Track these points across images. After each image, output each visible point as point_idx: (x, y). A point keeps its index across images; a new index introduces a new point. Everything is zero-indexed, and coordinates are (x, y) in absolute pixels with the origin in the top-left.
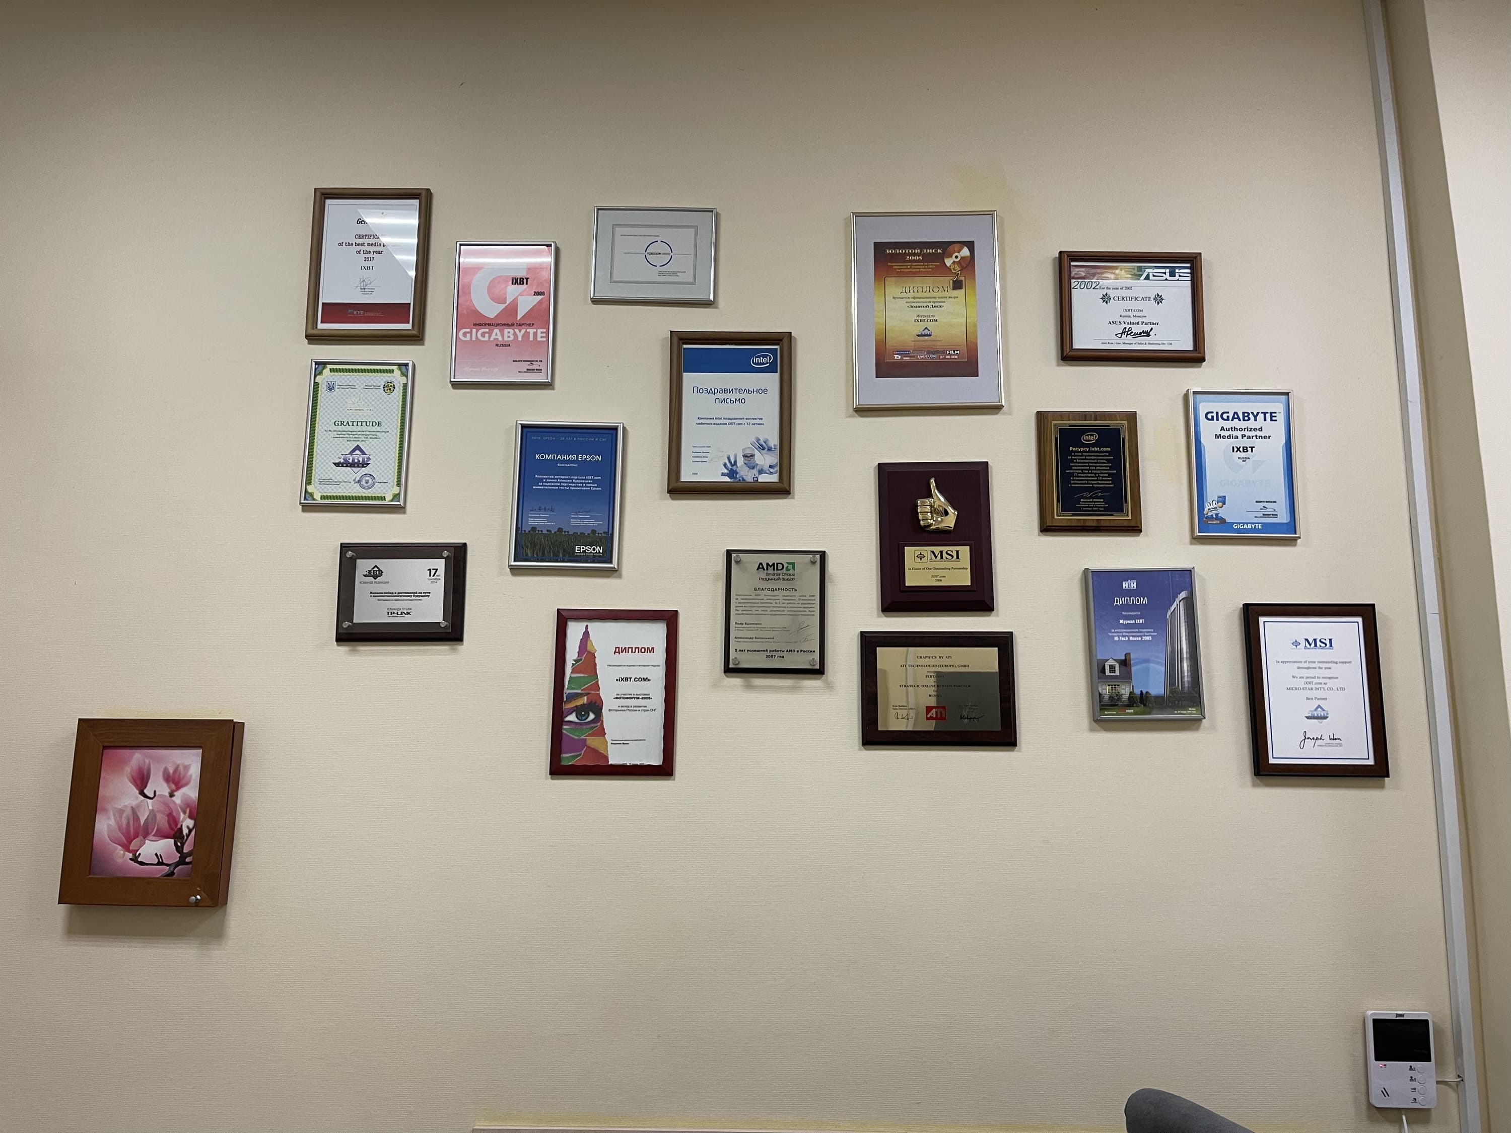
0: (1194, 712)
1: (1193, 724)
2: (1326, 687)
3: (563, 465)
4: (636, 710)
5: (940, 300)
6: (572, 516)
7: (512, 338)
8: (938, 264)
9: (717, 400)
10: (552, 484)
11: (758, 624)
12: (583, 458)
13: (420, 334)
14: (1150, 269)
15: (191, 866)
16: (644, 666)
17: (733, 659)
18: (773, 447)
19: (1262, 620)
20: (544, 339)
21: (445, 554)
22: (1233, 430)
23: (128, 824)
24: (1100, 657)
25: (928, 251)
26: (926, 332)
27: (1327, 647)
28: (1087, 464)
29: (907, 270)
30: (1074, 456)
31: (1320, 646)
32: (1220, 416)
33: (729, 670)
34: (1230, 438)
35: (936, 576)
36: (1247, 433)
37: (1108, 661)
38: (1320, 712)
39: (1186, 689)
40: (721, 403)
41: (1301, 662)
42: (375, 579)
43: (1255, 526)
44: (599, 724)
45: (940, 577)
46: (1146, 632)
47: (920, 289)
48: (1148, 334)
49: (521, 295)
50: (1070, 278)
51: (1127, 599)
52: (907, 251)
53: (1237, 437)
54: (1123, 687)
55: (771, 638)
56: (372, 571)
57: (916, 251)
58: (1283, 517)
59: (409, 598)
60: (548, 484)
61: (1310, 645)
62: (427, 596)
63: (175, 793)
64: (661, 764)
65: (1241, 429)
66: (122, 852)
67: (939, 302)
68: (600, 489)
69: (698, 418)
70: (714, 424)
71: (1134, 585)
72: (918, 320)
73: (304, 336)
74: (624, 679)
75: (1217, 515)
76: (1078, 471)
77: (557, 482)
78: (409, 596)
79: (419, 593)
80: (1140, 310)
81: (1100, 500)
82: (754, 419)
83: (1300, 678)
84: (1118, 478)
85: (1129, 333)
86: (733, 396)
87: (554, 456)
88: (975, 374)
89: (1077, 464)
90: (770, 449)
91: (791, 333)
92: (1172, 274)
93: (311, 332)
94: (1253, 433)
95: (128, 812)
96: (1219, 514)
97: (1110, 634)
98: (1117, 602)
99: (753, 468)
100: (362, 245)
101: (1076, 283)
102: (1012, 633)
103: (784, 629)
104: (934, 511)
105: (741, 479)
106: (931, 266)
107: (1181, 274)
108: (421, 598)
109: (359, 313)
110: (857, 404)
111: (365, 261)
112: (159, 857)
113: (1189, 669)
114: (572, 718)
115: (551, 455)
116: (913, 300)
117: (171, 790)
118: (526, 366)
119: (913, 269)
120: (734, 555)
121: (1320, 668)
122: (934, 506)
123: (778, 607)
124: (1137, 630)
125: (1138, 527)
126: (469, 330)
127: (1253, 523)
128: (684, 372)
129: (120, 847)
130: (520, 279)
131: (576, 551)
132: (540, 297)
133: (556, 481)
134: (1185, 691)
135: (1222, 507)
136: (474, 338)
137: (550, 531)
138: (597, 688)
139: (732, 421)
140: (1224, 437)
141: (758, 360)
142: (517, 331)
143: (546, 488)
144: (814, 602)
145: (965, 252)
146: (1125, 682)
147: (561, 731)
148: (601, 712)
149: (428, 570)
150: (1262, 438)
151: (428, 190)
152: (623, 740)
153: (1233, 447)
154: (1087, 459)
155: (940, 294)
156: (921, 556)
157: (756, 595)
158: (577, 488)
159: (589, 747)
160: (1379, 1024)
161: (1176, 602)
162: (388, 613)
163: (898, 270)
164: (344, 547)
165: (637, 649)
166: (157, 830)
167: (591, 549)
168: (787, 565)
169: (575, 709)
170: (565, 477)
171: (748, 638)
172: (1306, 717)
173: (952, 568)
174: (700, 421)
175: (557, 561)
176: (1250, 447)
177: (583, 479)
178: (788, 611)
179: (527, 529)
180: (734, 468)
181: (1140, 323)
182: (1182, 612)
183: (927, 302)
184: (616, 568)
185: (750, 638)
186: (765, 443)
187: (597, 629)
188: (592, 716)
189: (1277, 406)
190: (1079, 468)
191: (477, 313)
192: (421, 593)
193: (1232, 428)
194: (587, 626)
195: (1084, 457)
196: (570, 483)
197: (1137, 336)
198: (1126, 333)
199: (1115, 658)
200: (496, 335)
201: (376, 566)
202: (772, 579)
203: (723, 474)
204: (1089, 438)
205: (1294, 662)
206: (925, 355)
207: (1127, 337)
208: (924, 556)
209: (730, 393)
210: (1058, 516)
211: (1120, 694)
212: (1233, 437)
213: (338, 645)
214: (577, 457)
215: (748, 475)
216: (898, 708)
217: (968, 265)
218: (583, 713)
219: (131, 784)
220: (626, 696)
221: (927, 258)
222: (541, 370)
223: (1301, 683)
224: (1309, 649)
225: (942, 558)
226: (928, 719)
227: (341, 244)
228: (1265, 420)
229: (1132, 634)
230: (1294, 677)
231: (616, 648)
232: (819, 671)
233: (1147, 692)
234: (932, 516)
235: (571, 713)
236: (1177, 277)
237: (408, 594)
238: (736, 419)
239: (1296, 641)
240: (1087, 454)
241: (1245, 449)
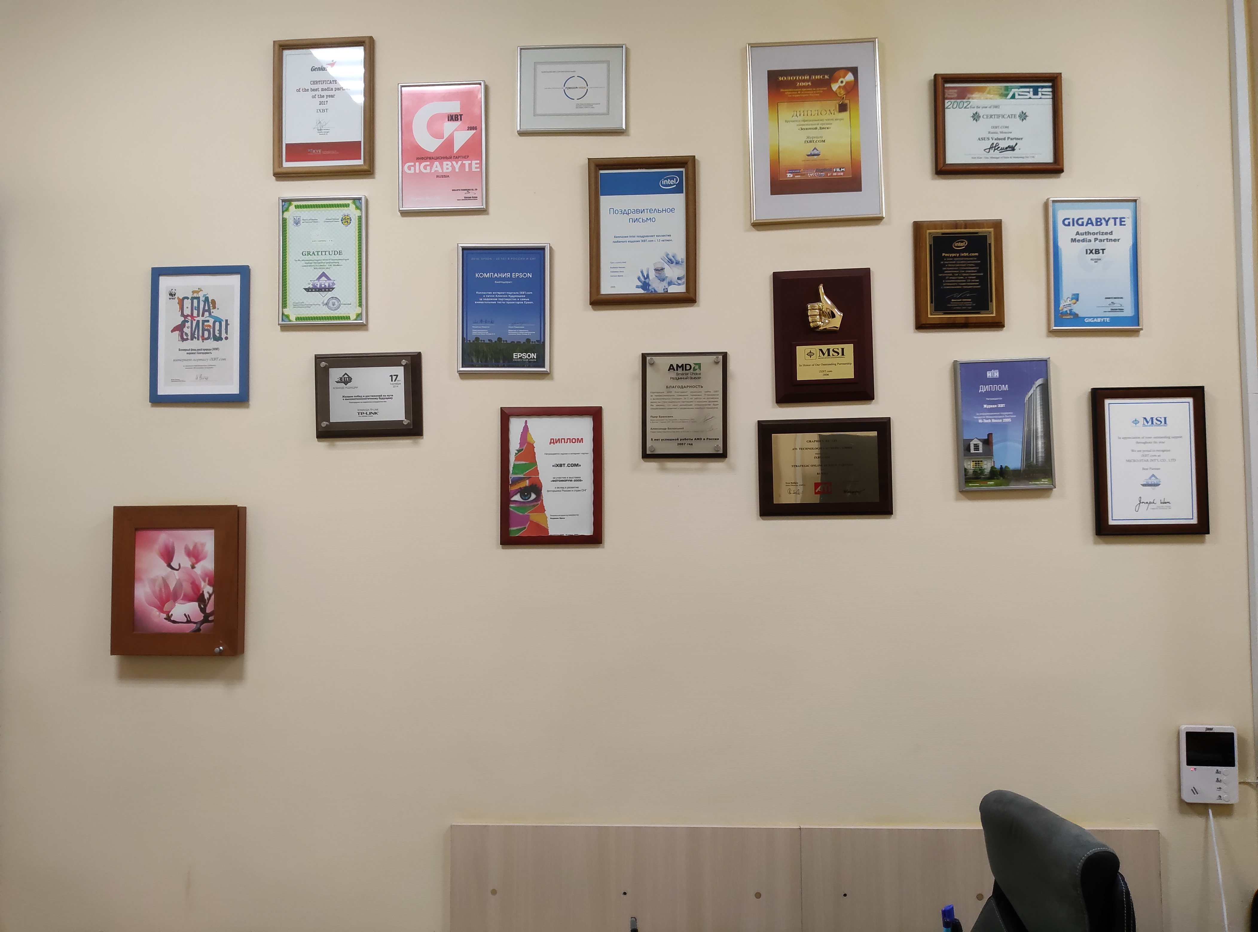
0: (1047, 483)
1: (1045, 492)
2: (1159, 458)
3: (500, 282)
4: (570, 491)
5: (829, 122)
6: (509, 327)
7: (450, 169)
8: (826, 89)
9: (631, 220)
10: (491, 299)
11: (670, 417)
12: (516, 275)
13: (371, 169)
14: (1015, 88)
15: (213, 623)
16: (575, 454)
17: (650, 447)
18: (680, 261)
19: (1107, 402)
20: (479, 170)
21: (404, 362)
22: (1087, 234)
23: (160, 590)
24: (965, 438)
25: (816, 77)
26: (815, 152)
27: (1162, 424)
28: (957, 268)
29: (797, 96)
30: (946, 261)
31: (1156, 424)
32: (1077, 222)
33: (647, 456)
34: (1084, 242)
35: (823, 371)
36: (1100, 237)
37: (973, 441)
38: (1153, 481)
39: (1040, 464)
40: (634, 222)
41: (1139, 438)
42: (346, 385)
43: (1104, 320)
44: (539, 503)
45: (827, 372)
46: (1006, 415)
47: (809, 113)
48: (1013, 149)
49: (456, 130)
50: (944, 98)
51: (991, 387)
52: (797, 78)
53: (1090, 241)
54: (985, 463)
55: (681, 429)
56: (343, 378)
57: (806, 78)
58: (1129, 312)
59: (376, 400)
60: (488, 299)
61: (1148, 422)
62: (390, 398)
63: (196, 566)
64: (592, 534)
65: (1094, 234)
66: (158, 613)
67: (827, 124)
68: (532, 302)
69: (615, 237)
70: (629, 242)
71: (995, 374)
72: (807, 142)
73: (272, 174)
74: (559, 465)
75: (1071, 310)
76: (949, 275)
77: (495, 298)
78: (375, 399)
79: (384, 396)
80: (1006, 127)
81: (968, 300)
82: (663, 236)
83: (1138, 451)
84: (985, 280)
85: (997, 147)
86: (645, 216)
87: (491, 275)
88: (859, 189)
89: (949, 269)
90: (677, 263)
91: (695, 156)
92: (1036, 93)
93: (279, 170)
94: (1105, 237)
95: (160, 582)
96: (1072, 309)
97: (976, 417)
98: (982, 390)
99: (663, 280)
100: (316, 90)
101: (950, 103)
102: (890, 418)
103: (693, 421)
104: (822, 314)
105: (653, 290)
106: (819, 91)
107: (1043, 93)
108: (385, 400)
109: (317, 152)
110: (755, 219)
111: (320, 104)
112: (187, 616)
113: (1043, 446)
114: (517, 498)
115: (488, 274)
116: (803, 123)
117: (192, 563)
118: (463, 194)
119: (803, 94)
120: (648, 358)
121: (1155, 442)
122: (822, 309)
123: (687, 402)
124: (999, 413)
125: (1001, 323)
126: (413, 164)
127: (1102, 317)
128: (601, 195)
129: (156, 610)
130: (455, 115)
131: (514, 358)
132: (473, 132)
133: (494, 296)
134: (1040, 465)
135: (1075, 304)
136: (417, 171)
137: (492, 341)
138: (536, 472)
139: (644, 238)
140: (1079, 241)
141: (666, 182)
142: (454, 163)
143: (486, 302)
144: (717, 397)
145: (850, 77)
146: (986, 458)
147: (509, 509)
148: (541, 493)
149: (390, 376)
150: (1112, 241)
151: (371, 39)
152: (560, 516)
153: (1087, 250)
154: (957, 264)
155: (827, 117)
156: (810, 354)
157: (668, 392)
158: (512, 303)
159: (532, 522)
160: (1191, 736)
161: (1033, 388)
162: (359, 413)
163: (789, 96)
164: (318, 359)
165: (569, 440)
166: (184, 595)
167: (526, 355)
168: (694, 365)
169: (520, 490)
170: (502, 293)
171: (662, 429)
172: (1141, 485)
173: (838, 363)
174: (616, 240)
175: (498, 367)
176: (1101, 249)
177: (517, 295)
178: (695, 405)
179: (471, 339)
180: (647, 281)
181: (1007, 138)
182: (1038, 397)
183: (815, 124)
184: (548, 371)
185: (664, 429)
186: (673, 257)
187: (534, 423)
188: (533, 496)
189: (1126, 212)
190: (950, 272)
191: (418, 148)
192: (386, 396)
193: (1086, 233)
194: (526, 421)
195: (954, 262)
196: (506, 298)
197: (1003, 150)
198: (993, 149)
199: (978, 438)
200: (437, 167)
201: (346, 374)
202: (681, 378)
203: (637, 287)
204: (959, 244)
205: (1134, 438)
206: (814, 173)
207: (994, 151)
208: (814, 354)
209: (642, 213)
210: (931, 314)
211: (983, 468)
212: (1086, 240)
213: (318, 441)
214: (511, 275)
215: (659, 287)
216: (790, 484)
217: (852, 89)
218: (526, 494)
219: (160, 559)
220: (561, 479)
221: (817, 84)
222: (477, 197)
223: (1138, 456)
224: (1146, 426)
225: (829, 355)
226: (816, 493)
227: (298, 90)
228: (1115, 224)
229: (994, 417)
230: (1133, 451)
231: (551, 439)
232: (722, 455)
233: (1006, 467)
234: (821, 318)
235: (516, 494)
236: (1040, 95)
237: (374, 397)
238: (647, 236)
239: (1136, 420)
240: (957, 259)
241: (1097, 252)
